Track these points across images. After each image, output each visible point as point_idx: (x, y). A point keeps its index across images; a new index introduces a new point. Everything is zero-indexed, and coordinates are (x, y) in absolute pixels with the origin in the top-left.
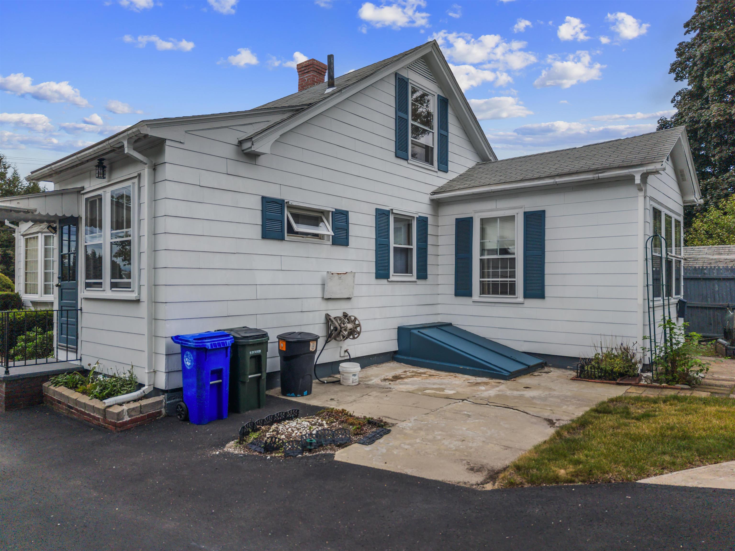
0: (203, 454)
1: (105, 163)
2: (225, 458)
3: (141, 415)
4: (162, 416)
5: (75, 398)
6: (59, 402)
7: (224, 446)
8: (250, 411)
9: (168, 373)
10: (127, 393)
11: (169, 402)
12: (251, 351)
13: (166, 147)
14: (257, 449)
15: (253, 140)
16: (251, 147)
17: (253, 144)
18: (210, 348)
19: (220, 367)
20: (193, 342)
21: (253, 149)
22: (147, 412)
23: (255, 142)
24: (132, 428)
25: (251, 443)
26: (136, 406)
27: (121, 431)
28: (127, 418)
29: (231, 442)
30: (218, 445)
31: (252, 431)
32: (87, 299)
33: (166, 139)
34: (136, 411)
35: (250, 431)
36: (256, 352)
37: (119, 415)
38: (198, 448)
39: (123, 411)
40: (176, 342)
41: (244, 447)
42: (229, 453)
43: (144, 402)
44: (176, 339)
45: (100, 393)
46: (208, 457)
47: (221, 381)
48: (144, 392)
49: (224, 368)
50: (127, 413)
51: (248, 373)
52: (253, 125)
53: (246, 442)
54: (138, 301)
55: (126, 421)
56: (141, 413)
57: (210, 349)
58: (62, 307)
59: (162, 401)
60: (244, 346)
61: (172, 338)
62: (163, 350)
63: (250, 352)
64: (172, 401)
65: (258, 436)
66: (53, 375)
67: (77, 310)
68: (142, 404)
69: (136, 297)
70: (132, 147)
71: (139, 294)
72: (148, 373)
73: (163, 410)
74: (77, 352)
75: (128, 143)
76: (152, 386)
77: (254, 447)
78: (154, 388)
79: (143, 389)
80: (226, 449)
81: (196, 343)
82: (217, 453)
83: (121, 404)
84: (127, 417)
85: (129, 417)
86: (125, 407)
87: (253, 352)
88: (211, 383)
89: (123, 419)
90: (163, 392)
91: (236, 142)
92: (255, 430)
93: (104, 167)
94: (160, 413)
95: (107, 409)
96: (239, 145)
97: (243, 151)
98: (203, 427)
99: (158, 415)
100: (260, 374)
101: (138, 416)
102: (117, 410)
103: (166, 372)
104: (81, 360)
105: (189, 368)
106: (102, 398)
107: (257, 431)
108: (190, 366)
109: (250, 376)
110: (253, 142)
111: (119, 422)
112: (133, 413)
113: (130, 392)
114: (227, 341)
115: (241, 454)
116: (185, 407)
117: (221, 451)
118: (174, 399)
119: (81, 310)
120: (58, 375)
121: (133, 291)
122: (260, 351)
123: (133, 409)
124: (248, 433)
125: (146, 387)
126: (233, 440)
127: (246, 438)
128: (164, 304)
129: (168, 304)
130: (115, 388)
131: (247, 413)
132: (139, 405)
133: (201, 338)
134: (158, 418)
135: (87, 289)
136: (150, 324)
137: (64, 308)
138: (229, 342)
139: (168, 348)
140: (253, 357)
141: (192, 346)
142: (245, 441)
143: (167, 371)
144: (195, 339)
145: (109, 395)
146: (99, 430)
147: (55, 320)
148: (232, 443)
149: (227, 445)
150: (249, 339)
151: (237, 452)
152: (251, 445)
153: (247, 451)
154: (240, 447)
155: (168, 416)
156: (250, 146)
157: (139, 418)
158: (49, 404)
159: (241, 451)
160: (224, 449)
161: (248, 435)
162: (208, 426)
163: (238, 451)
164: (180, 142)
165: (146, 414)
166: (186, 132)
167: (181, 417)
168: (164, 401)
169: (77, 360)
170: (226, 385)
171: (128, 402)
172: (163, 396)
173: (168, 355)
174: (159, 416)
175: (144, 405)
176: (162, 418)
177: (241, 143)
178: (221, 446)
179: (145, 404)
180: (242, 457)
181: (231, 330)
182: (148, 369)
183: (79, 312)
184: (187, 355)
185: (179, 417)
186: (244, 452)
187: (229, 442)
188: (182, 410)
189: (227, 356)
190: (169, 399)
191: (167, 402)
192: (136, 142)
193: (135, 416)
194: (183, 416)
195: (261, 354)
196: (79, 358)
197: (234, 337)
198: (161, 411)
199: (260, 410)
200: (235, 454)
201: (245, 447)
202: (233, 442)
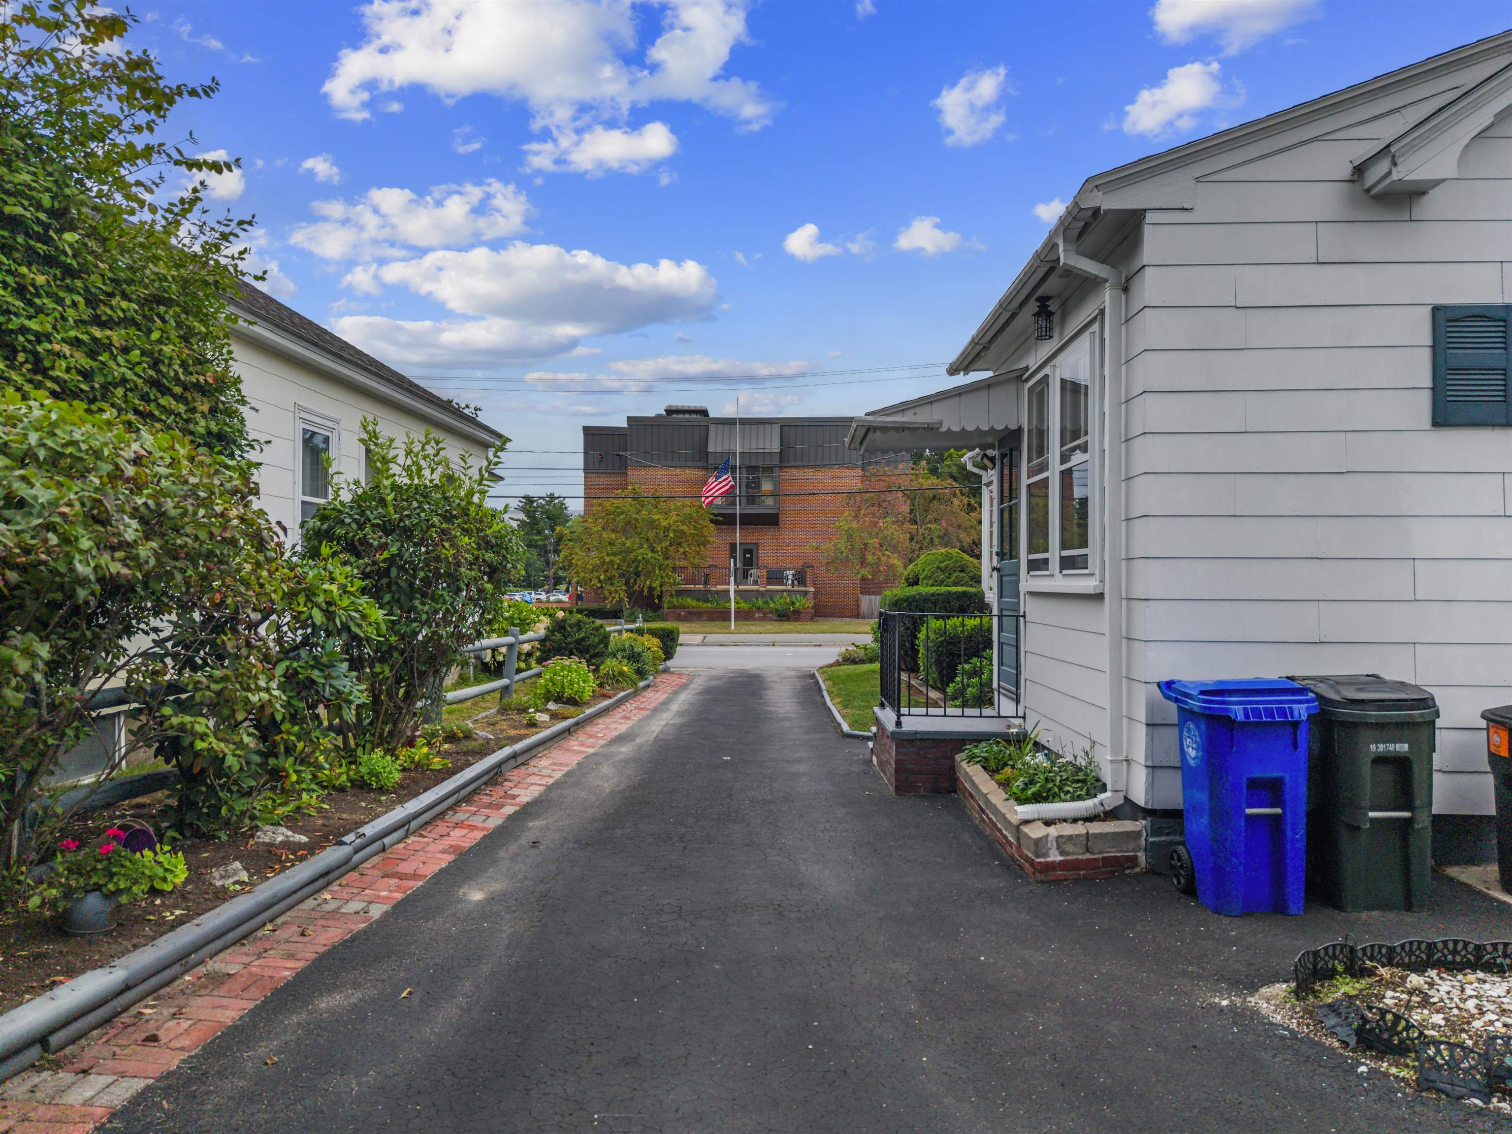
0: (1186, 994)
1: (1053, 306)
2: (1235, 1023)
3: (1088, 856)
4: (1138, 870)
5: (985, 792)
6: (971, 796)
7: (1253, 989)
8: (1375, 913)
9: (1152, 768)
10: (1073, 799)
11: (1156, 839)
12: (1377, 743)
13: (1146, 227)
14: (1338, 1030)
15: (1393, 149)
16: (1389, 173)
17: (1395, 164)
18: (1241, 717)
19: (1276, 774)
20: (1199, 700)
21: (1395, 177)
22: (1100, 853)
23: (1400, 157)
24: (1067, 880)
25: (1330, 1006)
26: (1077, 833)
27: (1042, 882)
28: (1055, 857)
29: (1277, 985)
30: (1238, 982)
31: (1345, 972)
32: (1033, 594)
33: (1145, 210)
34: (1075, 845)
35: (1340, 968)
36: (1391, 747)
37: (1039, 843)
38: (1184, 973)
39: (1047, 836)
40: (1168, 698)
41: (1305, 1011)
42: (1255, 1013)
43: (1096, 828)
44: (1168, 687)
45: (1023, 790)
46: (1193, 1006)
47: (1278, 811)
48: (1102, 804)
49: (1287, 779)
50: (1055, 844)
51: (1366, 803)
52: (1403, 111)
53: (1316, 997)
54: (1099, 597)
55: (1054, 862)
56: (1088, 850)
57: (1242, 724)
58: (1002, 610)
59: (1136, 835)
60: (1354, 725)
61: (1159, 685)
62: (1141, 714)
63: (1373, 747)
64: (1163, 838)
65: (1361, 991)
66: (972, 741)
67: (1017, 617)
68: (1091, 832)
69: (1095, 587)
70: (1074, 248)
71: (1102, 581)
72: (1112, 762)
73: (1141, 855)
74: (1018, 702)
75: (1065, 241)
76: (1122, 794)
77: (1332, 1021)
78: (1126, 798)
79: (1102, 796)
80: (1252, 1000)
81: (1205, 701)
82: (1225, 1003)
83: (1048, 823)
84: (1057, 852)
85: (1062, 853)
86: (1053, 831)
87: (1381, 747)
88: (1249, 811)
89: (1046, 855)
90: (1147, 812)
91: (1345, 171)
92: (1356, 972)
93: (1050, 314)
94: (1134, 860)
95: (1022, 827)
96: (1356, 177)
97: (1368, 191)
98: (1226, 921)
99: (1129, 864)
100: (1406, 814)
101: (1080, 857)
102: (1035, 832)
103: (1147, 766)
104: (1024, 718)
105: (1192, 763)
106: (1022, 801)
107: (1362, 976)
108: (1194, 759)
109: (1372, 814)
110: (1394, 156)
111: (1038, 860)
112: (1069, 848)
113: (1079, 798)
114: (1295, 706)
115: (1286, 1028)
116: (1188, 861)
117: (1238, 1001)
118: (1168, 834)
119: (1024, 616)
120: (980, 741)
121: (1093, 575)
122: (1406, 746)
123: (1070, 837)
124: (1330, 975)
125: (1108, 794)
126: (1285, 981)
127: (1322, 986)
128: (1144, 603)
129: (1151, 603)
130: (1050, 785)
131: (1364, 916)
132: (1084, 831)
133: (1221, 691)
134: (1127, 872)
135: (1032, 573)
136: (1115, 648)
137: (1005, 613)
138: (1301, 711)
139: (1151, 709)
140: (1380, 760)
141: (1197, 710)
142: (1315, 994)
143: (1150, 764)
144: (1202, 693)
145: (1038, 798)
146: (1008, 868)
147: (995, 638)
148: (1281, 989)
149: (1264, 990)
150: (1367, 707)
151: (1279, 1017)
152: (1325, 1011)
153: (1308, 1025)
154: (1293, 1008)
155: (1151, 871)
156: (1386, 170)
157: (1082, 860)
158: (961, 797)
159: (1292, 1017)
160: (1249, 999)
161: (1332, 977)
162: (1238, 922)
163: (1283, 1017)
164: (1183, 209)
165: (1101, 856)
166: (1198, 180)
167: (1179, 883)
168: (1145, 834)
169: (1017, 717)
170: (1294, 825)
171: (1075, 821)
172: (1144, 822)
173: (1154, 725)
174: (1132, 867)
175: (1094, 834)
176: (1137, 873)
177: (1360, 170)
178: (1244, 988)
179: (1097, 831)
180: (1283, 1038)
181: (1323, 679)
182: (1113, 753)
183: (1022, 619)
184: (1189, 731)
185: (1175, 881)
186: (1299, 1024)
187: (1273, 983)
188: (1182, 867)
189: (1295, 746)
190: (1155, 832)
191: (1151, 839)
192: (1081, 234)
193: (1073, 854)
194: (1182, 881)
195: (1410, 756)
196: (1021, 714)
197: (1320, 697)
198: (1136, 857)
199: (1409, 918)
200: (1271, 1024)
201: (1309, 1013)
202: (1284, 986)
